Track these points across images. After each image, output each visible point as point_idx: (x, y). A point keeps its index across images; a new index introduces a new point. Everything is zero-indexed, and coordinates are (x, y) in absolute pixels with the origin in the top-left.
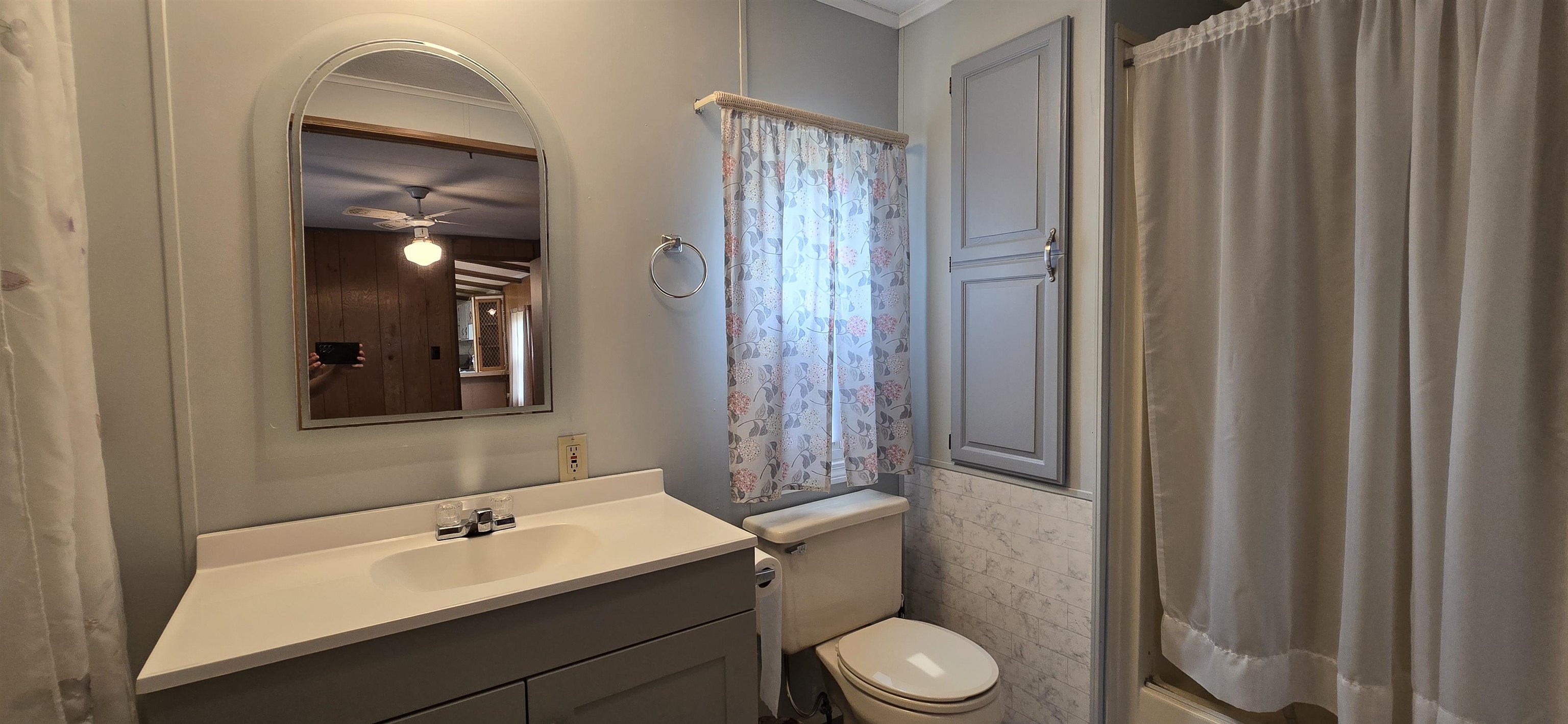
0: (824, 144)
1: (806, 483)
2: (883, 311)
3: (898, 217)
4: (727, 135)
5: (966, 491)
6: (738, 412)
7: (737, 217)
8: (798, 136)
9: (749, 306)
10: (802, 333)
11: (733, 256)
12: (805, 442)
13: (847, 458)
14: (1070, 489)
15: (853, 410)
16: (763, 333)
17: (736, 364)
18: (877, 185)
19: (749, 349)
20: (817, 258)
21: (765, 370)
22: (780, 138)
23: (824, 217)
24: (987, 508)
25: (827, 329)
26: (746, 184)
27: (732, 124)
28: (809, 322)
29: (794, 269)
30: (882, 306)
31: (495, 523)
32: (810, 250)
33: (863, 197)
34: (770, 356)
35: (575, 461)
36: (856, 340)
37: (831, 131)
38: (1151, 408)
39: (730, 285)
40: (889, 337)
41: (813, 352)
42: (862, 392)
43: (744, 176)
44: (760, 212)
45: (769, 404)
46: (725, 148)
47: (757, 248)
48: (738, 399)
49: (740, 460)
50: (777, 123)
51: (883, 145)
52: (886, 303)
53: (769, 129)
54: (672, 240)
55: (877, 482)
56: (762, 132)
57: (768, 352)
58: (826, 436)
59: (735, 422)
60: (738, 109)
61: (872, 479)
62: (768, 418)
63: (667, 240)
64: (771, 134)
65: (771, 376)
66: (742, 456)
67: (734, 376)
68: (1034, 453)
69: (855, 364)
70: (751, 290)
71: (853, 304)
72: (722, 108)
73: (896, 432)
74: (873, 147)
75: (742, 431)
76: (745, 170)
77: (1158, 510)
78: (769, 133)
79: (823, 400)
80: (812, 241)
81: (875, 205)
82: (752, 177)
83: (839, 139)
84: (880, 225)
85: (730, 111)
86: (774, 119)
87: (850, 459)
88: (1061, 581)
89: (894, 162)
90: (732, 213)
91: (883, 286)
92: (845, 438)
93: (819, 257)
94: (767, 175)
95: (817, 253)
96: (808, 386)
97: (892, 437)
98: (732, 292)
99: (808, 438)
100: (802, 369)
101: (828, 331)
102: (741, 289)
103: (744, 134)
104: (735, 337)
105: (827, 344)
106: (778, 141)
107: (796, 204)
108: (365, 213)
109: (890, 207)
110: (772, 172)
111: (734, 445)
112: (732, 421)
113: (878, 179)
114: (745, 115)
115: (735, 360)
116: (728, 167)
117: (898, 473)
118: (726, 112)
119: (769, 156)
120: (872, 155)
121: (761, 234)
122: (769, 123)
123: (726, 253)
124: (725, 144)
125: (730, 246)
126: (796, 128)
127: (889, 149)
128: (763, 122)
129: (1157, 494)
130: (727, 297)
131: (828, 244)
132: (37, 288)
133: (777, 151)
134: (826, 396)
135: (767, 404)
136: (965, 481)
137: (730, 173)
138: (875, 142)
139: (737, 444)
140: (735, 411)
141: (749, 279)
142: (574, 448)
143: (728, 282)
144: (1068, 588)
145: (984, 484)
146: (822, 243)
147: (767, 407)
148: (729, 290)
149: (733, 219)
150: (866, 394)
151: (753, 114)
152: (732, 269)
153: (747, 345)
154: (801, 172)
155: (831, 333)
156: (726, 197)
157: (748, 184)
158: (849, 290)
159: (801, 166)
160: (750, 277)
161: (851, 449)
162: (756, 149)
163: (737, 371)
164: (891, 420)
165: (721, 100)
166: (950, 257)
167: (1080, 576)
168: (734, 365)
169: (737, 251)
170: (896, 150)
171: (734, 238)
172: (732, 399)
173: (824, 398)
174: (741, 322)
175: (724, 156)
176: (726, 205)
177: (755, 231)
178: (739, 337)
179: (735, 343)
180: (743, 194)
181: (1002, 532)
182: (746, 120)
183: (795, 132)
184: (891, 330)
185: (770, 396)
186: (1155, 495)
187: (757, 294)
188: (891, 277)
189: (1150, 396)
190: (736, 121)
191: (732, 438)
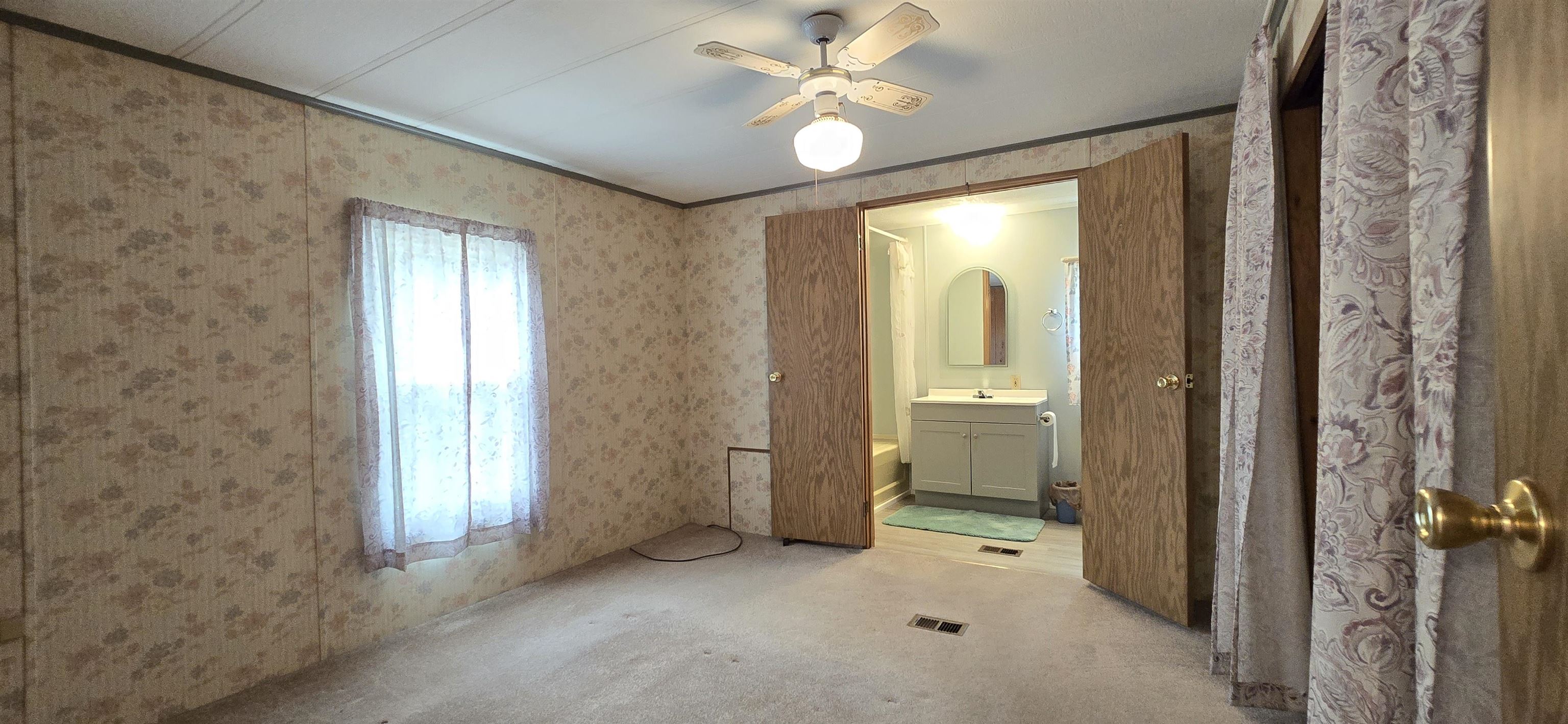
6: (1071, 372)
11: (1069, 315)
17: (1070, 354)
31: (986, 396)
35: (1016, 383)
39: (1068, 325)
48: (1071, 367)
49: (1071, 389)
59: (1070, 375)
66: (1071, 387)
90: (1068, 300)
104: (1070, 344)
115: (1070, 352)
130: (1066, 330)
139: (1070, 383)
142: (1015, 379)
143: (1066, 324)
148: (1067, 327)
149: (1068, 303)
152: (1068, 320)
163: (1070, 357)
171: (1069, 308)
172: (1069, 366)
174: (1072, 339)
179: (1070, 346)
190: (1071, 266)
191: (1069, 381)
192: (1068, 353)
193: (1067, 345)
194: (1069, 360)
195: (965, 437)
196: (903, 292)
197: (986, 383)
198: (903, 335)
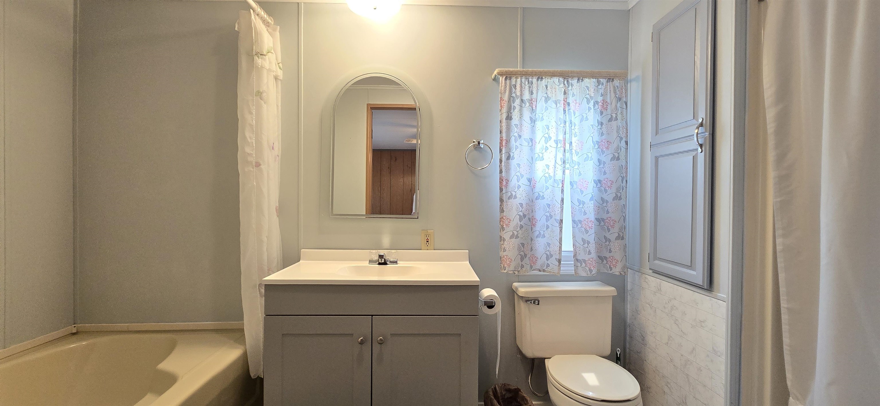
0: (562, 85)
1: (547, 269)
2: (605, 176)
3: (616, 121)
4: (502, 89)
5: (658, 290)
6: (505, 226)
7: (506, 129)
8: (545, 84)
9: (513, 173)
10: (547, 188)
11: (504, 148)
12: (547, 247)
13: (575, 259)
14: (713, 293)
15: (579, 232)
16: (519, 187)
17: (504, 202)
18: (603, 104)
19: (512, 194)
20: (556, 147)
21: (519, 205)
22: (534, 86)
23: (560, 125)
24: (668, 302)
25: (561, 185)
26: (513, 112)
27: (506, 83)
28: (551, 181)
29: (542, 154)
30: (605, 173)
31: (389, 262)
32: (552, 143)
33: (589, 111)
34: (522, 198)
35: (428, 242)
36: (582, 192)
37: (568, 77)
38: (779, 241)
39: (502, 162)
40: (609, 191)
41: (553, 198)
42: (585, 222)
43: (512, 108)
44: (520, 126)
45: (520, 223)
46: (501, 96)
47: (518, 144)
48: (505, 220)
49: (505, 250)
50: (532, 79)
51: (606, 80)
52: (607, 172)
53: (527, 83)
54: (476, 142)
55: (595, 275)
56: (523, 85)
57: (521, 197)
58: (559, 244)
59: (503, 231)
60: (508, 76)
61: (591, 273)
62: (520, 230)
63: (474, 142)
64: (528, 85)
65: (522, 209)
66: (505, 248)
67: (503, 208)
68: (691, 266)
69: (581, 206)
70: (514, 165)
71: (581, 172)
72: (501, 76)
73: (613, 248)
74: (599, 82)
75: (506, 236)
76: (513, 105)
77: (785, 317)
78: (527, 84)
79: (558, 225)
80: (554, 138)
81: (601, 115)
82: (516, 108)
83: (574, 81)
84: (604, 126)
85: (504, 77)
86: (531, 77)
87: (577, 260)
88: (708, 356)
89: (614, 88)
90: (504, 127)
91: (605, 161)
92: (574, 247)
93: (557, 146)
94: (525, 106)
95: (556, 145)
96: (550, 216)
97: (610, 251)
98: (503, 166)
99: (549, 244)
100: (547, 207)
101: (561, 186)
102: (509, 165)
103: (512, 87)
104: (504, 188)
105: (561, 194)
106: (532, 88)
107: (544, 119)
108: (412, 141)
109: (611, 115)
110: (528, 104)
111: (502, 243)
112: (502, 231)
113: (603, 100)
114: (513, 78)
115: (504, 200)
116: (503, 104)
117: (613, 273)
118: (502, 78)
119: (526, 96)
120: (598, 87)
121: (520, 136)
122: (527, 80)
123: (500, 147)
124: (501, 94)
125: (502, 143)
126: (544, 80)
127: (612, 81)
128: (523, 80)
129: (784, 305)
130: (500, 168)
131: (562, 139)
132: (262, 167)
133: (532, 93)
134: (559, 222)
135: (519, 223)
136: (658, 283)
137: (504, 107)
138: (600, 79)
139: (504, 242)
140: (503, 225)
141: (514, 159)
142: (427, 236)
143: (501, 161)
144: (712, 361)
145: (667, 286)
146: (558, 139)
147: (519, 225)
148: (501, 165)
149: (504, 131)
150: (587, 223)
151: (518, 77)
152: (503, 155)
153: (511, 193)
154: (547, 102)
155: (562, 188)
156: (501, 119)
157: (514, 112)
158: (579, 164)
159: (547, 99)
160: (514, 158)
161: (577, 254)
162: (518, 94)
163: (505, 205)
164: (610, 241)
165: (499, 73)
166: (651, 142)
167: (719, 354)
168: (503, 203)
169: (506, 146)
170: (617, 82)
171: (504, 139)
172: (502, 219)
173: (558, 223)
174: (507, 181)
175: (501, 99)
176: (501, 123)
177: (517, 135)
178: (506, 188)
179: (504, 192)
180: (512, 117)
181: (677, 318)
182: (513, 80)
183: (544, 82)
184: (610, 187)
185: (521, 219)
186: (782, 305)
187: (517, 167)
188: (611, 156)
189: (778, 232)
190: (508, 81)
191: (502, 239)
192: (501, 200)
193: (501, 190)
194: (502, 211)
195: (362, 343)
196: (259, 94)
197: (386, 241)
198: (258, 165)
